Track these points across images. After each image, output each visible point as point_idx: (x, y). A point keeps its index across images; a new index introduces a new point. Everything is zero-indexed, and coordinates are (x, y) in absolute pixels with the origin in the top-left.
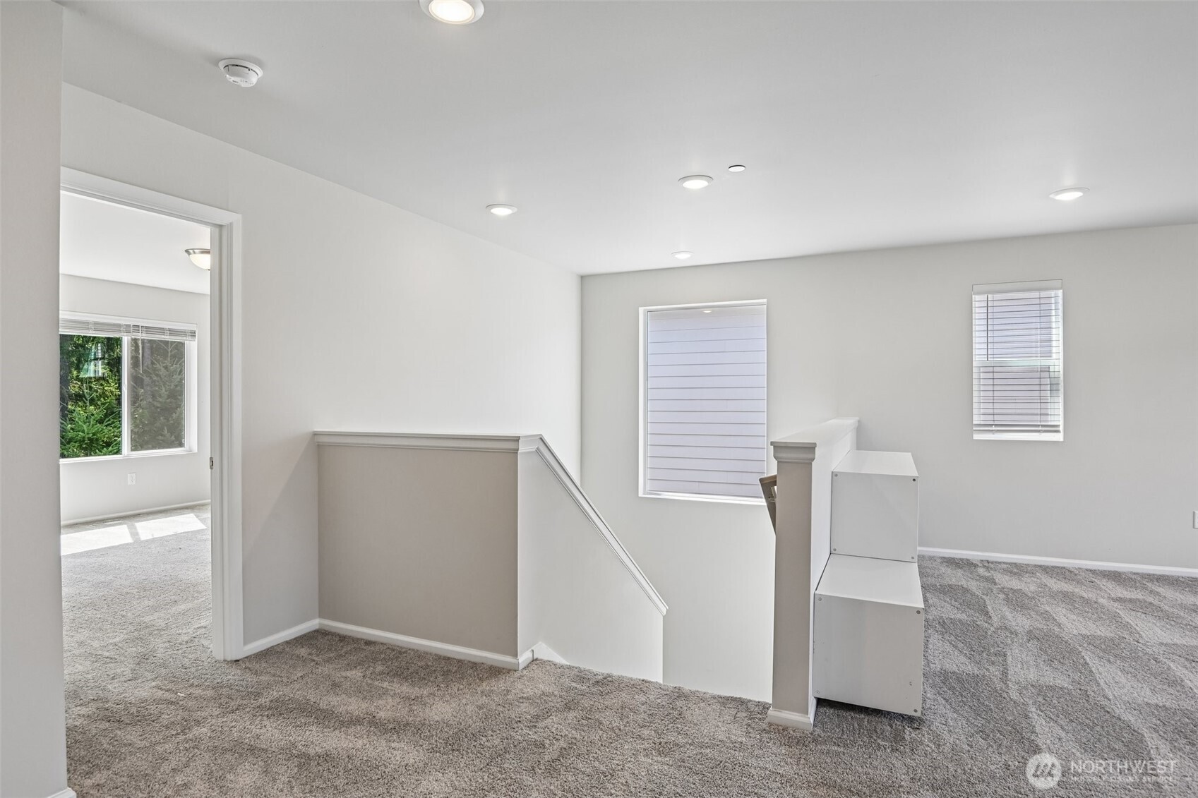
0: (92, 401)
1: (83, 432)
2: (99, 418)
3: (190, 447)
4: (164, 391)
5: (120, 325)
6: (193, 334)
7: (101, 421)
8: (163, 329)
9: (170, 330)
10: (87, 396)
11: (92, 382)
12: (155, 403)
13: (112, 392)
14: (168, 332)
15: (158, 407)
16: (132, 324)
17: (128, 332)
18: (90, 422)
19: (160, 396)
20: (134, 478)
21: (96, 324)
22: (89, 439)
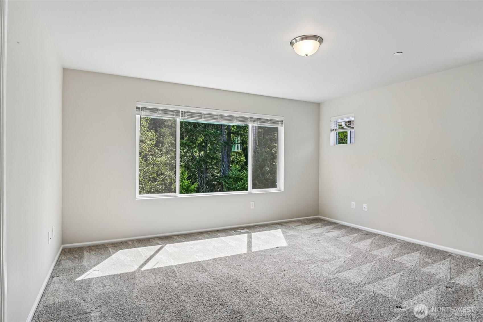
0: (237, 163)
1: (234, 175)
2: (239, 169)
3: (280, 188)
4: (260, 159)
5: (247, 118)
6: (282, 122)
7: (239, 171)
8: (267, 120)
9: (271, 120)
10: (236, 161)
11: (237, 156)
12: (257, 164)
13: (243, 160)
14: (270, 121)
15: (258, 166)
16: (253, 117)
17: (251, 122)
18: (236, 171)
19: (259, 161)
20: (254, 205)
21: (237, 117)
22: (236, 177)
